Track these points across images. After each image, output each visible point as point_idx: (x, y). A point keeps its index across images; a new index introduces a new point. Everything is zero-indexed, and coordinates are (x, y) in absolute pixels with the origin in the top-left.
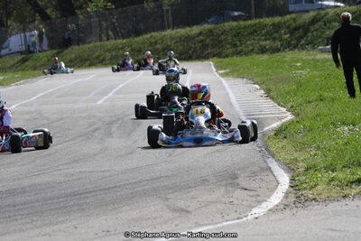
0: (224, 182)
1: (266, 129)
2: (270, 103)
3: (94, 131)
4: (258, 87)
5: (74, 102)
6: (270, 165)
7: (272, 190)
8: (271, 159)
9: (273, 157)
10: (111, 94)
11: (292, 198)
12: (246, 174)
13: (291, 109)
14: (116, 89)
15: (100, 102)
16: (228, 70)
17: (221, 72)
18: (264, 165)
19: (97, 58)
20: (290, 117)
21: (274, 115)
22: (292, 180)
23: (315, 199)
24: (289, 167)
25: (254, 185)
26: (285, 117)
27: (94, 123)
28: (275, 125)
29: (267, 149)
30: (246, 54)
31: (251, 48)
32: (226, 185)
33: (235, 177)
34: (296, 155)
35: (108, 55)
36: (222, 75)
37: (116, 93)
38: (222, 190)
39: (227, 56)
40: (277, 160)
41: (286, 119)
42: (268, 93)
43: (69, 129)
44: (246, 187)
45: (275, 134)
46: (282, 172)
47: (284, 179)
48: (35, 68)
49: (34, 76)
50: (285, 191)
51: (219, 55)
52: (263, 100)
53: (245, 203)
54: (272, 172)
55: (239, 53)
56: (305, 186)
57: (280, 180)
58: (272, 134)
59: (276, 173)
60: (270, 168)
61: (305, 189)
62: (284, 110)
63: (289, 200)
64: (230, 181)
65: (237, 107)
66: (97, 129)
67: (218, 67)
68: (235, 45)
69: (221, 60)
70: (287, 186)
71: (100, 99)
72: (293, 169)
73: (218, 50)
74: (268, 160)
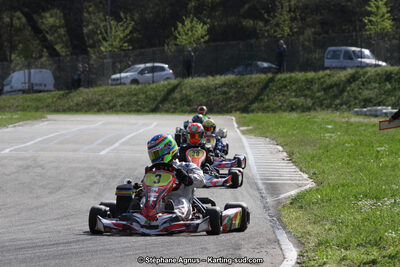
1: (282, 196)
2: (292, 168)
4: (280, 148)
5: (75, 151)
6: (279, 237)
7: (276, 266)
8: (281, 231)
9: (284, 228)
10: (117, 145)
12: (251, 245)
13: (313, 176)
14: (123, 140)
15: (103, 153)
16: (250, 128)
17: (242, 128)
18: (272, 237)
19: (107, 103)
20: (310, 184)
21: (296, 181)
22: (301, 255)
24: (300, 242)
26: (306, 185)
27: (93, 176)
28: (293, 192)
29: (279, 219)
30: (274, 111)
31: (280, 104)
33: (238, 247)
34: (309, 227)
35: (120, 101)
36: (243, 132)
37: (123, 144)
39: (252, 111)
40: (289, 233)
41: (303, 189)
42: (291, 157)
43: (64, 181)
45: (291, 203)
46: (291, 246)
47: (292, 253)
48: (37, 109)
49: (36, 119)
51: (245, 110)
52: (284, 164)
54: (280, 245)
55: (265, 110)
56: (313, 263)
57: (287, 255)
58: (288, 202)
59: (283, 247)
61: (313, 266)
62: (305, 176)
64: (232, 251)
65: (254, 169)
66: (96, 182)
67: (240, 124)
68: (262, 100)
69: (245, 115)
70: (293, 262)
71: (104, 149)
72: (303, 244)
73: (242, 104)
74: (277, 232)
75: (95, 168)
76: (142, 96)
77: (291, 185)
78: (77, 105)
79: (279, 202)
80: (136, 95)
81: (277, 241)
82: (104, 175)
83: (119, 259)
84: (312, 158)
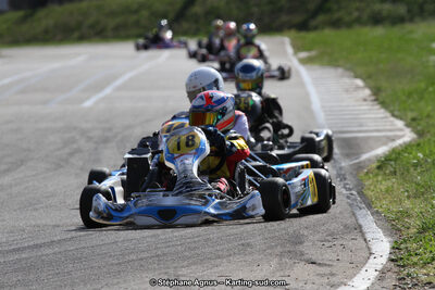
0: (279, 249)
1: (364, 157)
2: (381, 113)
3: (71, 154)
4: (359, 82)
5: (45, 103)
6: (361, 221)
7: (357, 266)
8: (365, 211)
9: (369, 206)
10: (108, 91)
11: (391, 281)
12: (317, 237)
13: (412, 123)
14: (119, 82)
15: (88, 104)
16: (313, 53)
17: (303, 55)
18: (350, 221)
19: (92, 27)
20: (408, 136)
21: (387, 132)
22: (396, 248)
23: (430, 283)
24: (393, 226)
25: (329, 256)
26: (400, 137)
27: (73, 141)
28: (382, 150)
29: (361, 193)
30: (349, 25)
31: (356, 14)
32: (281, 255)
33: (298, 240)
34: (407, 204)
35: (112, 23)
36: (303, 62)
37: (119, 89)
38: (274, 262)
39: (315, 28)
40: (376, 214)
41: (399, 142)
42: (379, 97)
43: (29, 150)
44: (314, 258)
45: (379, 168)
46: (380, 234)
47: (382, 246)
50: (379, 267)
51: (303, 27)
52: (365, 107)
53: (309, 286)
54: (363, 234)
55: (336, 24)
56: (415, 259)
57: (375, 248)
58: (375, 165)
59: (369, 237)
60: (360, 226)
61: (415, 264)
62: (400, 124)
63: (385, 284)
64: (289, 247)
65: (321, 117)
66: (78, 151)
67: (297, 48)
68: (329, 11)
69: (303, 34)
70: (384, 260)
71: (88, 98)
72: (400, 230)
73: (298, 18)
74: (358, 213)
75: (75, 128)
76: (145, 13)
77: (378, 139)
78: (46, 32)
79: (359, 167)
80: (136, 12)
81: (359, 228)
82: (90, 139)
83: (115, 268)
84: (410, 95)
